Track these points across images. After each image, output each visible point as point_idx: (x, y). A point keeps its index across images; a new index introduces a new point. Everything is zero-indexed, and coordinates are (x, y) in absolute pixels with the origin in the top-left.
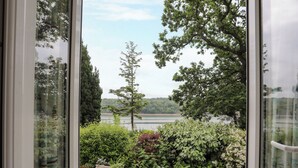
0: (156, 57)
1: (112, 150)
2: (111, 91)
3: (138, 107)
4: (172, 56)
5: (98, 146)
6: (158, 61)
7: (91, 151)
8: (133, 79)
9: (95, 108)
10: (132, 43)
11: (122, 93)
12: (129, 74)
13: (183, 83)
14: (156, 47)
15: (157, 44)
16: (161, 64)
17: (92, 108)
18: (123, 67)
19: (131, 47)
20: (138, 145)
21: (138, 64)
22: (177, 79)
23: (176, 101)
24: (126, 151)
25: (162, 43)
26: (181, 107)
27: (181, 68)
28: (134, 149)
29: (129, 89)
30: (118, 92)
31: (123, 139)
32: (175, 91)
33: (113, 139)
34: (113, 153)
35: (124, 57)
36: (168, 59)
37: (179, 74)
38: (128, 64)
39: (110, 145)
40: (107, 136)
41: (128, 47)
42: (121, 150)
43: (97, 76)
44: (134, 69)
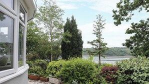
0: (115, 19)
1: (82, 76)
2: (88, 42)
3: (103, 51)
4: (126, 17)
5: (73, 72)
6: (116, 21)
7: (70, 75)
8: (100, 35)
9: (79, 51)
10: (100, 16)
11: (94, 43)
12: (98, 33)
13: (133, 35)
14: (114, 12)
15: (115, 10)
16: (118, 23)
17: (78, 51)
18: (95, 29)
19: (100, 17)
20: (101, 74)
21: (103, 26)
22: (129, 32)
23: (128, 47)
24: (92, 77)
25: (118, 9)
26: (132, 51)
27: (132, 24)
28: (98, 76)
29: (98, 41)
30: (92, 43)
31: (91, 69)
32: (127, 40)
33: (84, 68)
34: (83, 78)
35: (95, 24)
36: (123, 20)
37: (131, 29)
38: (97, 27)
39: (81, 72)
40: (80, 67)
41: (97, 18)
42: (88, 76)
43: (81, 34)
44: (101, 30)
